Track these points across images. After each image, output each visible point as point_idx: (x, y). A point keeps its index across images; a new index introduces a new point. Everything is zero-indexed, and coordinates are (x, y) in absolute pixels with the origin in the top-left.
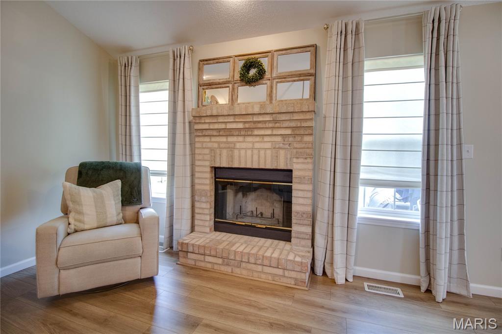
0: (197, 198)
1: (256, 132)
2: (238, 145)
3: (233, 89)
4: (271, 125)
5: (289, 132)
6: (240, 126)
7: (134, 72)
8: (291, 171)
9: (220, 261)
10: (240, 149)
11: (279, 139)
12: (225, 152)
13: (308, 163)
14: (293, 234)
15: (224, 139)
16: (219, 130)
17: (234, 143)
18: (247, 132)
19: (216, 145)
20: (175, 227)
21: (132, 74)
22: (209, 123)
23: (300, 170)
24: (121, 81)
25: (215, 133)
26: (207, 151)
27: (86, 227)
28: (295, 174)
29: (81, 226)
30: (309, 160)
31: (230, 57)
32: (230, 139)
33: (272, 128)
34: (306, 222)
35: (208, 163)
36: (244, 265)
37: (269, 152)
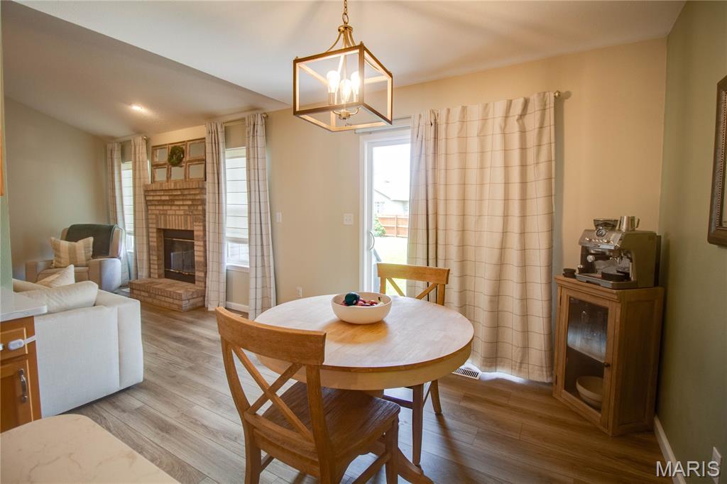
0: (151, 252)
1: (176, 203)
2: (169, 212)
3: (168, 169)
4: (181, 198)
5: (190, 203)
6: (167, 198)
7: (117, 155)
8: (193, 231)
9: (146, 294)
10: (169, 215)
11: (186, 208)
12: (162, 217)
13: (200, 226)
14: (196, 278)
15: (161, 208)
16: (158, 201)
17: (166, 210)
18: (171, 202)
19: (158, 212)
20: (139, 274)
21: (115, 157)
22: (153, 196)
23: (197, 231)
24: (109, 161)
25: (157, 203)
26: (154, 217)
27: (62, 266)
28: (195, 233)
29: (59, 265)
30: (201, 224)
31: (166, 145)
32: (166, 208)
33: (183, 200)
34: (201, 269)
35: (154, 226)
36: (157, 296)
37: (183, 217)
